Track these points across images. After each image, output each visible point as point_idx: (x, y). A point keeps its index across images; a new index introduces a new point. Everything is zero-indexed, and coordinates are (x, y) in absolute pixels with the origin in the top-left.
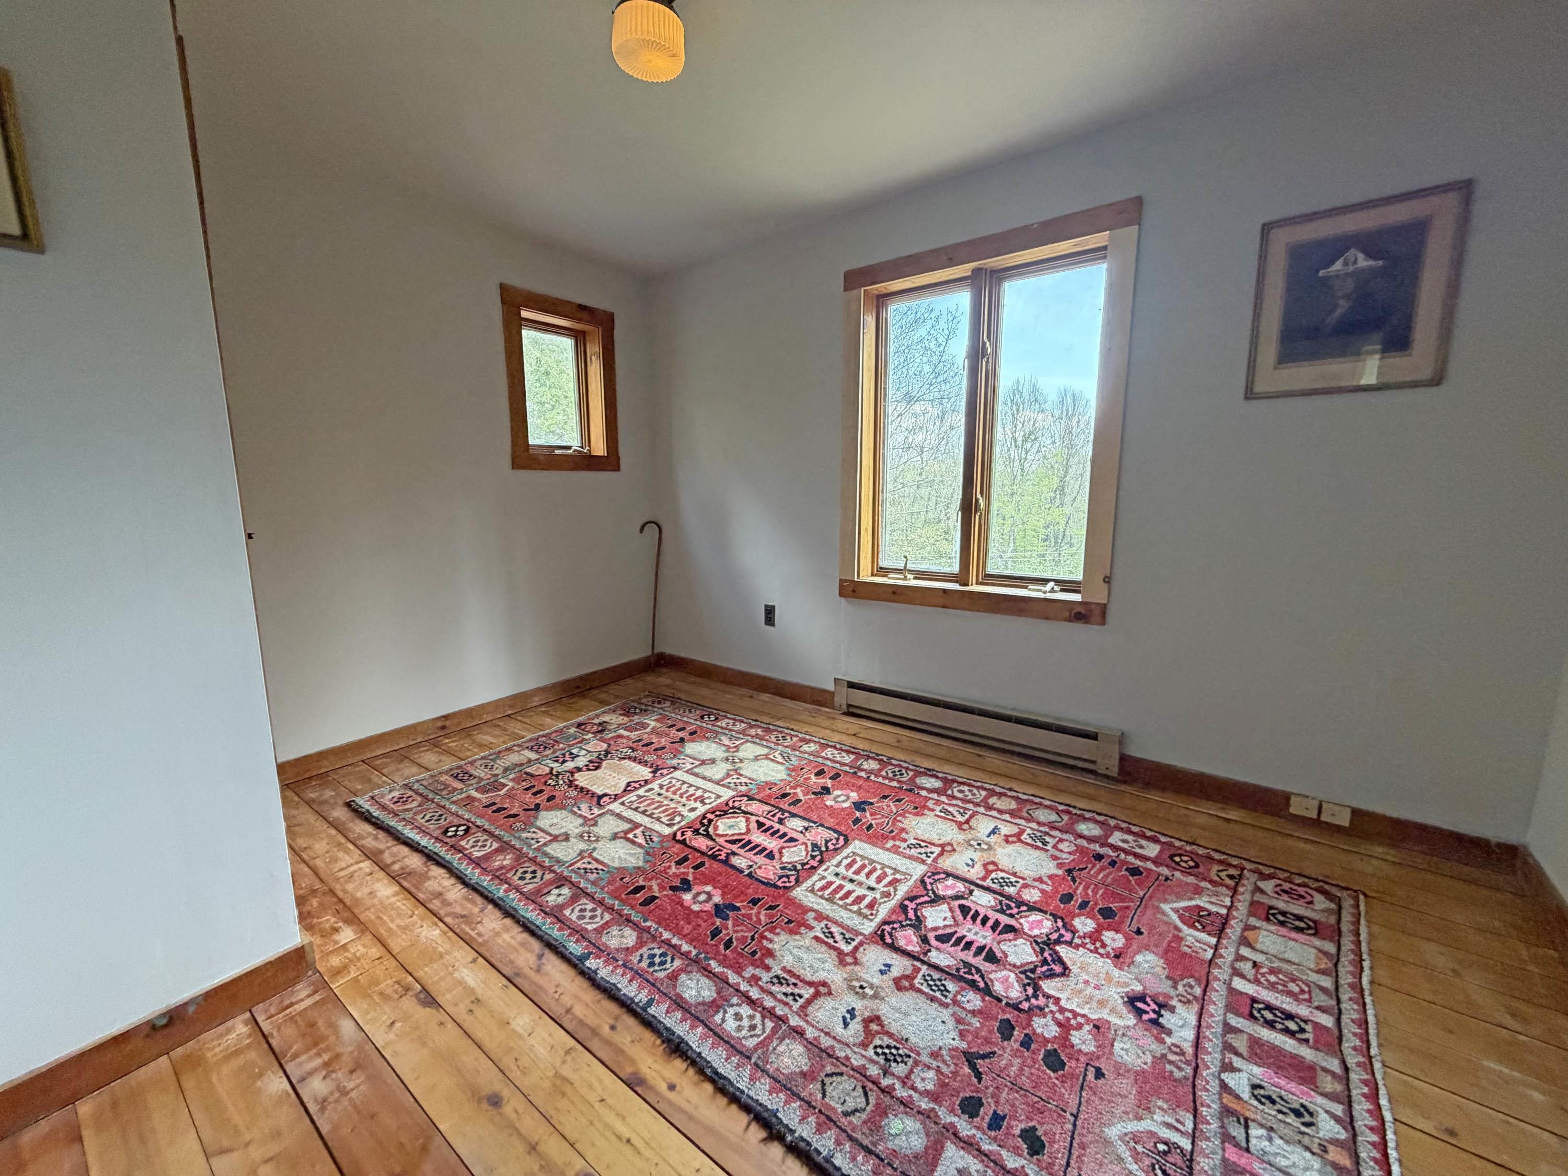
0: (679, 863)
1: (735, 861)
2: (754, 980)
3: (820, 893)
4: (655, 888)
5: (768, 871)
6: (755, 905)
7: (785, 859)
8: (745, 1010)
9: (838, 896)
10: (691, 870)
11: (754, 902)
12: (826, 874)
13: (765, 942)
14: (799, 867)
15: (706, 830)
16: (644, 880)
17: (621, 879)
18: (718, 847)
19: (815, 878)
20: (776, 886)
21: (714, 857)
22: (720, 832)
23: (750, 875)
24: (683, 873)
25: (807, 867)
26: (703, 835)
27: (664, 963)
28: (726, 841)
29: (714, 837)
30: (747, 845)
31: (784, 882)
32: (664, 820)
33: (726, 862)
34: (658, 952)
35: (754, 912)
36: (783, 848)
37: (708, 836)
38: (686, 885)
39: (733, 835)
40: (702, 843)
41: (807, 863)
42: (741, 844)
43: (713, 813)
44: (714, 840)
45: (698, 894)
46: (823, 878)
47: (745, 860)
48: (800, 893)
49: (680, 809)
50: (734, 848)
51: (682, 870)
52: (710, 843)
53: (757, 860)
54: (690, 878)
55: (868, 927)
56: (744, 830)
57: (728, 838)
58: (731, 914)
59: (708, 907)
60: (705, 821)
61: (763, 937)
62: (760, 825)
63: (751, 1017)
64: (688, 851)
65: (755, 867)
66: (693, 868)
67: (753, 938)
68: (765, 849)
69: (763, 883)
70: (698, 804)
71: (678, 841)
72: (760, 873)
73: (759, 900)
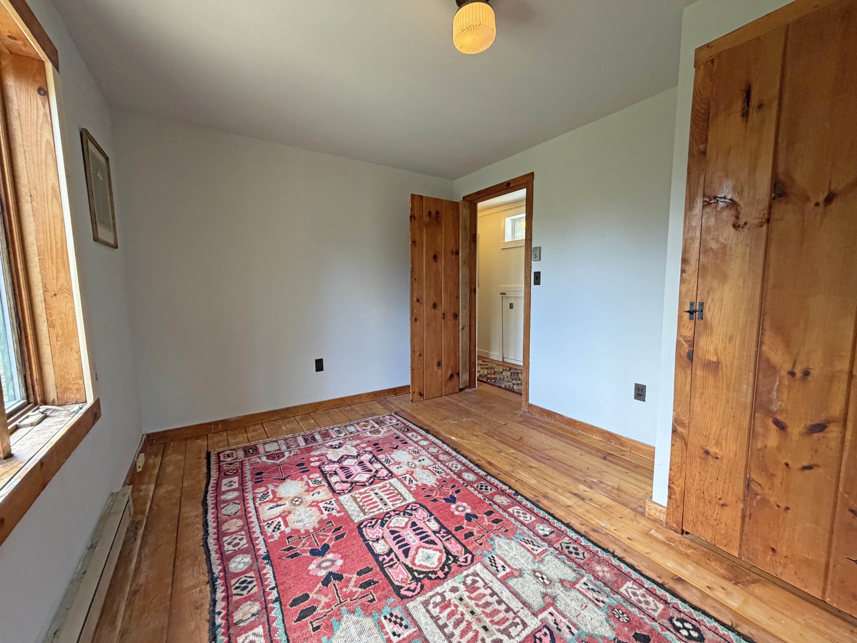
0: (471, 534)
1: (435, 526)
2: (448, 474)
3: (402, 498)
4: (486, 520)
5: (421, 514)
6: (436, 499)
7: (406, 520)
8: (453, 469)
9: (395, 494)
10: (464, 526)
11: (435, 500)
12: (391, 506)
13: (438, 484)
14: (402, 514)
15: (448, 559)
16: (493, 526)
17: (507, 531)
18: (443, 540)
19: (399, 505)
20: (421, 505)
21: (448, 532)
22: (438, 554)
23: (431, 515)
24: (469, 525)
25: (397, 512)
26: (451, 555)
27: (481, 486)
28: (436, 544)
29: (444, 550)
30: (423, 536)
31: (415, 506)
32: (480, 584)
33: (442, 526)
34: (483, 490)
35: (438, 496)
36: (403, 528)
37: (448, 553)
38: (469, 517)
39: (430, 548)
40: (455, 548)
41: (396, 514)
42: (427, 539)
43: (438, 578)
44: (445, 548)
45: (462, 511)
46: (393, 505)
47: (430, 526)
48: (411, 499)
49: (466, 595)
50: (433, 537)
51: (470, 528)
52: (447, 545)
53: (423, 524)
54: (465, 521)
55: (393, 481)
56: (421, 550)
57: (434, 546)
58: (449, 497)
59: (458, 503)
60: (446, 570)
61: (438, 486)
62: (406, 553)
63: (452, 466)
64: (464, 541)
65: (426, 520)
66: (463, 528)
67: (442, 486)
68: (415, 530)
69: (426, 509)
70: (449, 595)
71: (470, 553)
72: (425, 514)
73: (432, 501)
